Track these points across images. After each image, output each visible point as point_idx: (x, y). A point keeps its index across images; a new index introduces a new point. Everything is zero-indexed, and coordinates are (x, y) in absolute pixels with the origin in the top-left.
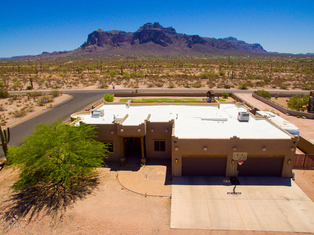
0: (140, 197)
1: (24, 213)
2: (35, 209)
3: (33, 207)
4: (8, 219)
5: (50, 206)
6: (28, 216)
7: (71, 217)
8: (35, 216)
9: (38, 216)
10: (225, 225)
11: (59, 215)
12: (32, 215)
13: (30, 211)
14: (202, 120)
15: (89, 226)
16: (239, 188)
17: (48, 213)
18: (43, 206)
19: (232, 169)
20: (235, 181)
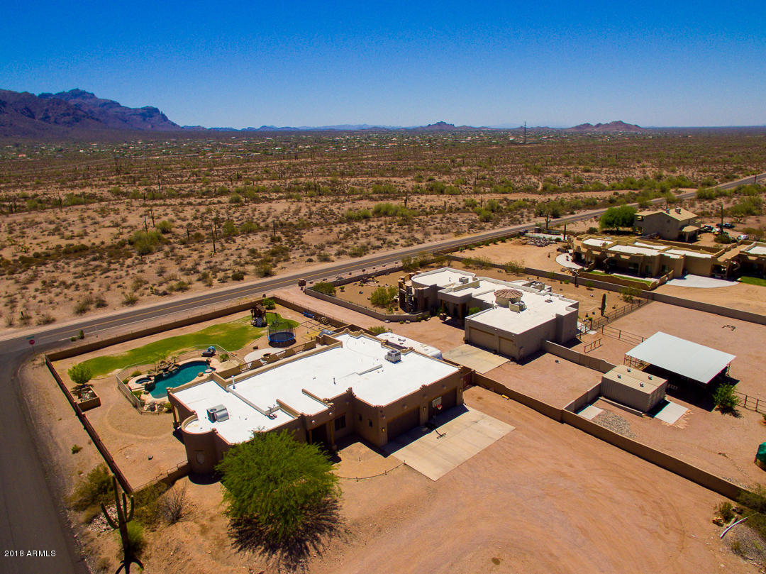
0: (382, 478)
1: (306, 553)
2: (312, 542)
3: (308, 543)
4: (295, 569)
5: (321, 531)
6: (313, 552)
7: (356, 523)
8: (321, 548)
9: (323, 545)
10: (461, 460)
11: (342, 530)
12: (315, 548)
13: (309, 548)
14: (360, 374)
15: (380, 519)
16: (441, 429)
17: (330, 536)
18: (316, 536)
19: (424, 415)
20: (431, 426)
